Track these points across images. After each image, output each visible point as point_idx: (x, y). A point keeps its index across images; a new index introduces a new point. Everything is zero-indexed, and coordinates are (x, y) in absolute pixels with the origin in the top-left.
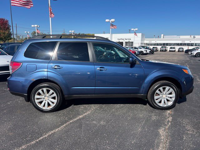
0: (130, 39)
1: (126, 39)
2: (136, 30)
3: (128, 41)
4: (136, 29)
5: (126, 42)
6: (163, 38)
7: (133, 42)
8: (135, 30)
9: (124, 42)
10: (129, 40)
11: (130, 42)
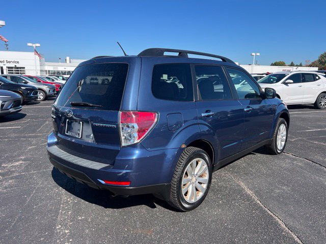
0: (18, 62)
1: (9, 62)
2: (37, 47)
3: (12, 65)
4: (38, 45)
5: (9, 68)
6: (70, 62)
7: (24, 68)
8: (34, 45)
9: (5, 68)
10: (16, 64)
11: (18, 68)
